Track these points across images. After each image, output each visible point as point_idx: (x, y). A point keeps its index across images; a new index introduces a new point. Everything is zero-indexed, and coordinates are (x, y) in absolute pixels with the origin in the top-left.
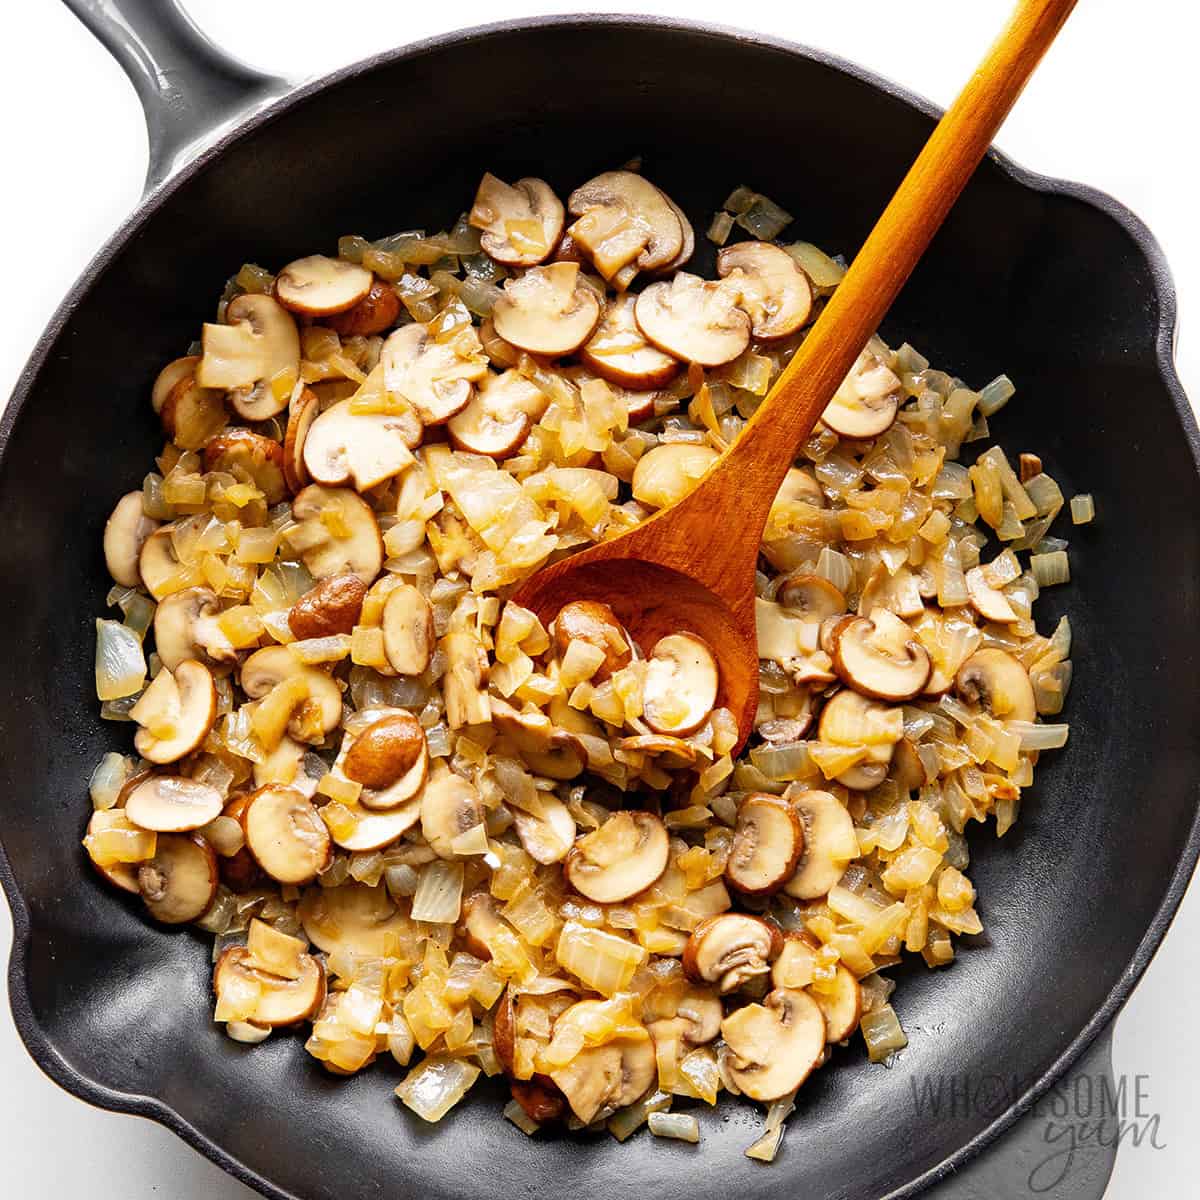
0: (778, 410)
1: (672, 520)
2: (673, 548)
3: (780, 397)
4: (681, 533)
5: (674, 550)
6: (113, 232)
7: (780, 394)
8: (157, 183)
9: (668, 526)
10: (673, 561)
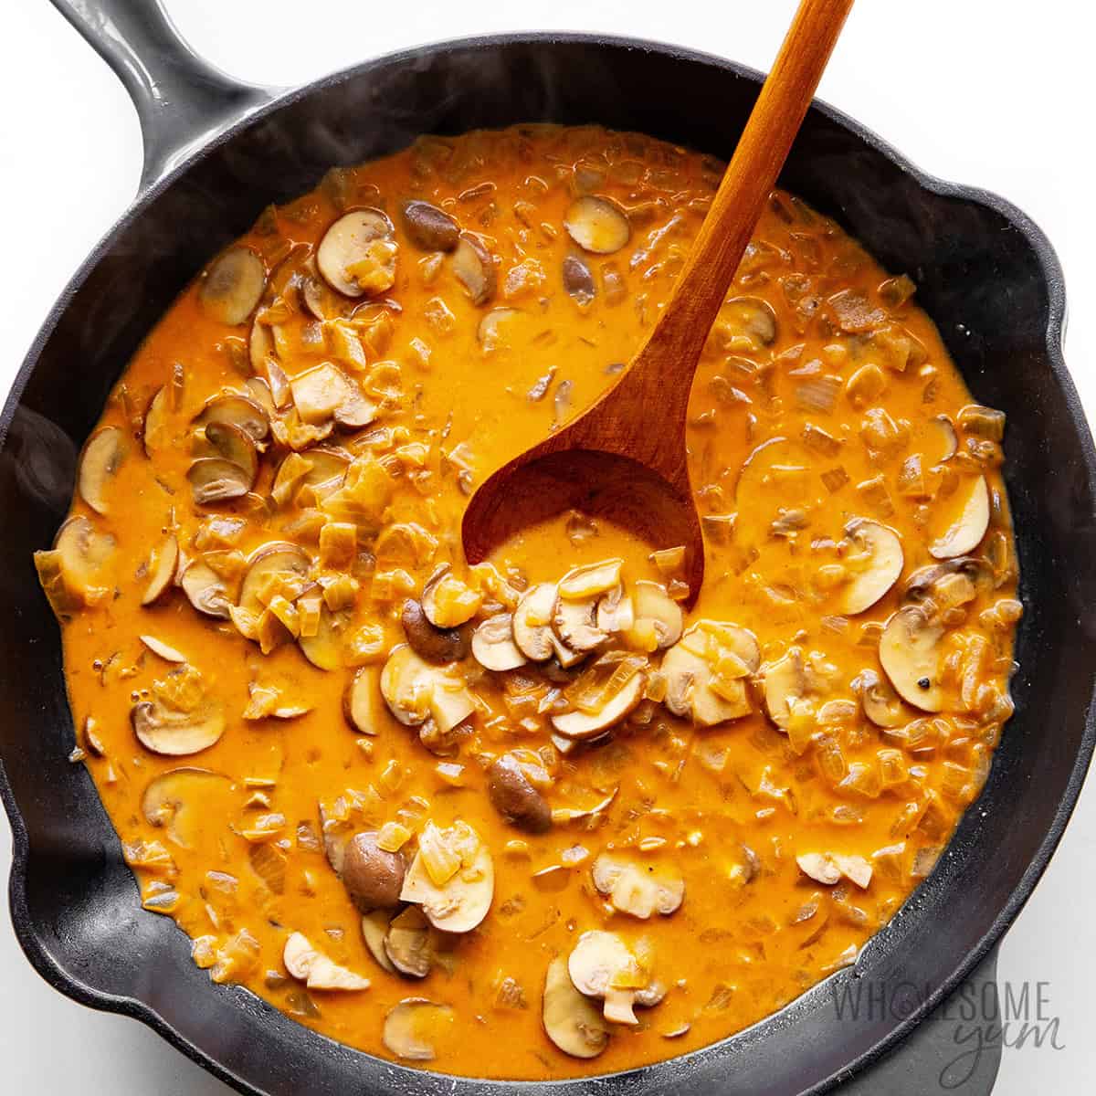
0: (685, 300)
1: (605, 409)
2: (609, 434)
3: (685, 287)
4: (615, 420)
5: (610, 436)
6: (110, 227)
7: (685, 283)
8: (151, 183)
9: (601, 416)
10: (610, 446)
